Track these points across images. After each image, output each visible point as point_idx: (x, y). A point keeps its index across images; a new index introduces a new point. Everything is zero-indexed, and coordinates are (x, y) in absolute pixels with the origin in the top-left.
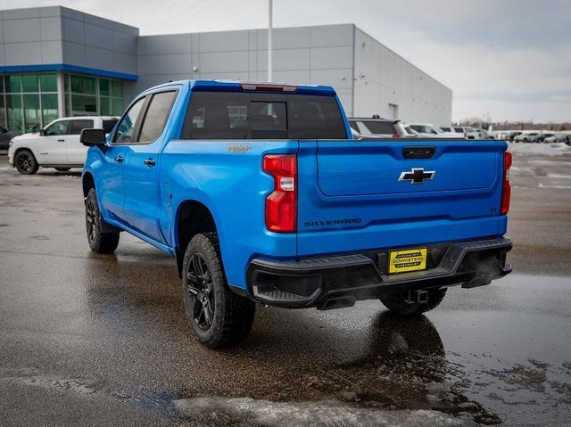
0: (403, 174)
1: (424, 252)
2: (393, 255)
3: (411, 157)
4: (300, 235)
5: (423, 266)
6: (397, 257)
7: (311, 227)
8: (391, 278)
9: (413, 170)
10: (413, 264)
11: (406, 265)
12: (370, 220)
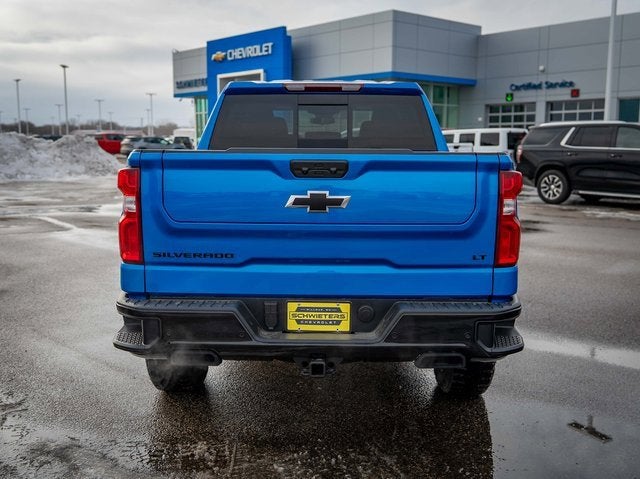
0: (292, 198)
1: (345, 308)
2: (292, 307)
3: (305, 175)
4: (149, 268)
5: (345, 326)
6: (299, 309)
7: (162, 259)
8: (291, 337)
9: (309, 192)
10: (327, 323)
11: (314, 323)
12: (248, 257)
